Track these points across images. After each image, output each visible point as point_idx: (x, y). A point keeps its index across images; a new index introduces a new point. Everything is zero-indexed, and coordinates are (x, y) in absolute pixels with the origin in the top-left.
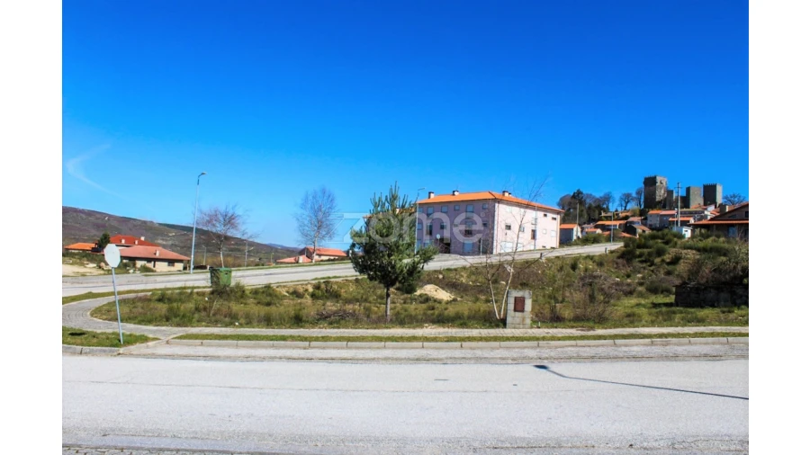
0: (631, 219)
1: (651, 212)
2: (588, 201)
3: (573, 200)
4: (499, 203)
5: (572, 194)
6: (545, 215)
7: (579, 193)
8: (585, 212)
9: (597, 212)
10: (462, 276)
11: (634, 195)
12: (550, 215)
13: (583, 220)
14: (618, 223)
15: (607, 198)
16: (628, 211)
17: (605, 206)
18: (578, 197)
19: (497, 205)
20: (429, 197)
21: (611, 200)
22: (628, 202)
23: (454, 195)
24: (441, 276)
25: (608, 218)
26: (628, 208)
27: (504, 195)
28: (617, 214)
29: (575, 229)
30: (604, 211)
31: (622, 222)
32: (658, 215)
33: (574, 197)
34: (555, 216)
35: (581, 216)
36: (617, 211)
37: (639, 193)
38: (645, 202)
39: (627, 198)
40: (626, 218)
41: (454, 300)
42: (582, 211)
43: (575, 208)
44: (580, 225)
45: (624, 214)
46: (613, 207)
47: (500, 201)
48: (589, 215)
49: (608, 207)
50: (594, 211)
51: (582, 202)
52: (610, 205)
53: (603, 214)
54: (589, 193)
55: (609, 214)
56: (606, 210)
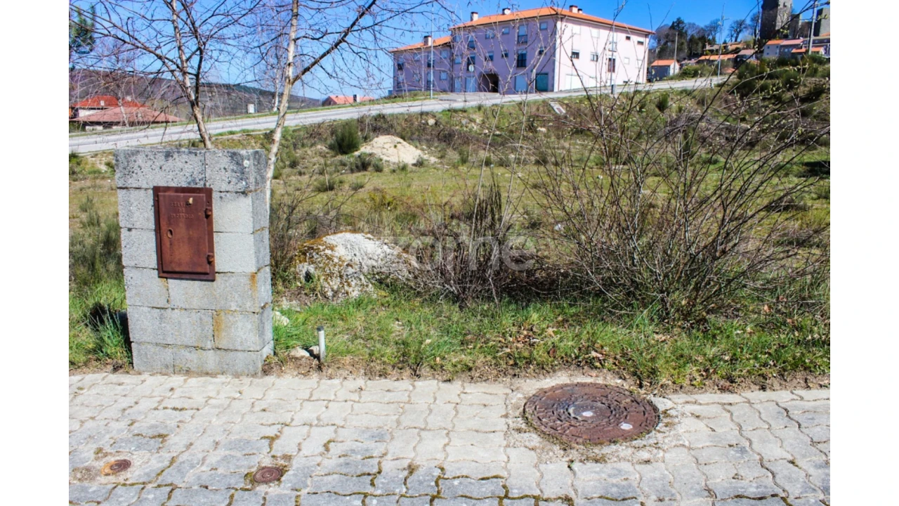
0: (742, 53)
1: (770, 43)
2: (690, 33)
3: (672, 31)
4: (562, 19)
5: (670, 24)
6: (628, 38)
7: (679, 22)
8: (685, 46)
9: (700, 45)
10: (474, 121)
11: (748, 22)
12: (635, 38)
13: (682, 55)
14: (726, 57)
15: (714, 27)
16: (740, 43)
17: (711, 37)
18: (677, 26)
19: (559, 24)
20: (472, 20)
21: (719, 30)
22: (740, 31)
23: (504, 14)
24: (431, 122)
25: (712, 52)
26: (739, 40)
27: (571, 11)
28: (725, 47)
29: (672, 66)
30: (709, 44)
31: (731, 56)
32: (777, 46)
33: (673, 27)
34: (641, 39)
35: (680, 50)
36: (725, 43)
37: (754, 19)
38: (761, 31)
39: (739, 27)
40: (736, 51)
41: (420, 164)
42: (682, 44)
43: (673, 41)
44: (678, 61)
45: (734, 47)
46: (721, 37)
47: (563, 18)
48: (690, 49)
49: (714, 39)
50: (697, 44)
51: (682, 34)
52: (718, 36)
53: (708, 47)
54: (692, 21)
55: (715, 47)
56: (712, 42)
